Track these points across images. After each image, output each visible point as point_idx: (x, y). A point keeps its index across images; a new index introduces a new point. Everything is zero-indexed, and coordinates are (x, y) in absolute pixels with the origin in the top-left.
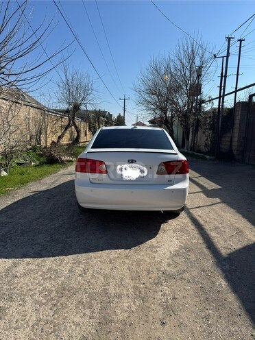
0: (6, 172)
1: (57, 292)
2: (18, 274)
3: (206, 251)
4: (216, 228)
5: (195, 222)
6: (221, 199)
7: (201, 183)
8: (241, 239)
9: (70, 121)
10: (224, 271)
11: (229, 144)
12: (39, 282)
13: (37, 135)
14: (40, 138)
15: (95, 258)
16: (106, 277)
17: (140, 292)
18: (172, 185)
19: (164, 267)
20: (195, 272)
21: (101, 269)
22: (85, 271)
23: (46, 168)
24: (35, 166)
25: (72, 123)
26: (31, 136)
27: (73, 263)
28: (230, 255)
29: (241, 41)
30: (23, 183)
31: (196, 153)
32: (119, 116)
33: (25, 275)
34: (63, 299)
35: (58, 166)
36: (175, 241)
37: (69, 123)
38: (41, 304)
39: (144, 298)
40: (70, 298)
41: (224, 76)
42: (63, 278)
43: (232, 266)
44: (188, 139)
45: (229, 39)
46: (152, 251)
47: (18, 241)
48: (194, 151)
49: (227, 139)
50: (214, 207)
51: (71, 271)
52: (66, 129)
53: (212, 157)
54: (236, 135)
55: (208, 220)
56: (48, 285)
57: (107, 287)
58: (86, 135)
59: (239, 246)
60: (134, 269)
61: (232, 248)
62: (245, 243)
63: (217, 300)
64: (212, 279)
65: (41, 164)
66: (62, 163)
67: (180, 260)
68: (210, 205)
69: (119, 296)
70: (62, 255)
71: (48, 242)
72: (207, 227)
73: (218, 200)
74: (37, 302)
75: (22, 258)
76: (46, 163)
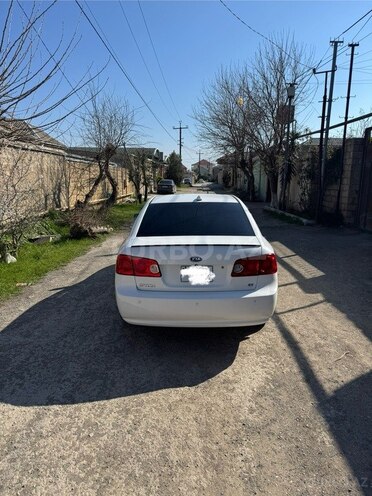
0: (14, 255)
1: (99, 460)
2: (44, 431)
3: (303, 386)
4: (318, 347)
5: (287, 335)
6: (324, 295)
7: (295, 267)
8: (351, 365)
9: (101, 171)
10: (328, 419)
11: (335, 200)
12: (74, 444)
13: (54, 194)
14: (59, 197)
15: (148, 402)
16: (165, 433)
17: (212, 458)
18: (254, 290)
19: (244, 415)
20: (288, 421)
21: (158, 421)
22: (136, 424)
23: (71, 246)
24: (55, 243)
25: (104, 174)
26: (46, 197)
27: (118, 412)
28: (337, 391)
29: (353, 46)
30: (39, 274)
31: (287, 214)
32: (173, 155)
33: (54, 432)
34: (108, 470)
35: (87, 241)
36: (260, 371)
37: (101, 175)
38: (79, 480)
39: (218, 465)
40: (117, 468)
41: (327, 101)
42: (105, 437)
43: (339, 410)
44: (276, 191)
45: (335, 44)
46: (227, 388)
47: (40, 376)
48: (284, 210)
49: (332, 193)
50: (314, 309)
51: (115, 426)
52: (96, 184)
53: (310, 222)
54: (346, 188)
55: (305, 332)
56: (86, 449)
57: (167, 450)
58: (125, 186)
59: (349, 378)
60: (203, 420)
61: (340, 380)
62: (357, 373)
63: (319, 468)
64: (312, 432)
65: (64, 239)
66: (93, 236)
67: (266, 402)
68: (309, 306)
69: (183, 464)
70: (102, 399)
71: (81, 376)
72: (303, 346)
73: (319, 297)
74: (73, 477)
75: (47, 405)
76: (71, 238)
